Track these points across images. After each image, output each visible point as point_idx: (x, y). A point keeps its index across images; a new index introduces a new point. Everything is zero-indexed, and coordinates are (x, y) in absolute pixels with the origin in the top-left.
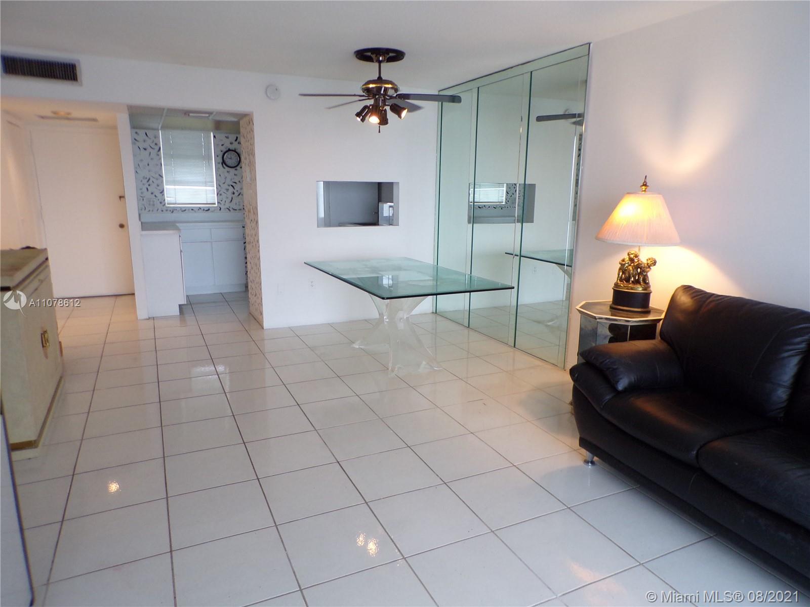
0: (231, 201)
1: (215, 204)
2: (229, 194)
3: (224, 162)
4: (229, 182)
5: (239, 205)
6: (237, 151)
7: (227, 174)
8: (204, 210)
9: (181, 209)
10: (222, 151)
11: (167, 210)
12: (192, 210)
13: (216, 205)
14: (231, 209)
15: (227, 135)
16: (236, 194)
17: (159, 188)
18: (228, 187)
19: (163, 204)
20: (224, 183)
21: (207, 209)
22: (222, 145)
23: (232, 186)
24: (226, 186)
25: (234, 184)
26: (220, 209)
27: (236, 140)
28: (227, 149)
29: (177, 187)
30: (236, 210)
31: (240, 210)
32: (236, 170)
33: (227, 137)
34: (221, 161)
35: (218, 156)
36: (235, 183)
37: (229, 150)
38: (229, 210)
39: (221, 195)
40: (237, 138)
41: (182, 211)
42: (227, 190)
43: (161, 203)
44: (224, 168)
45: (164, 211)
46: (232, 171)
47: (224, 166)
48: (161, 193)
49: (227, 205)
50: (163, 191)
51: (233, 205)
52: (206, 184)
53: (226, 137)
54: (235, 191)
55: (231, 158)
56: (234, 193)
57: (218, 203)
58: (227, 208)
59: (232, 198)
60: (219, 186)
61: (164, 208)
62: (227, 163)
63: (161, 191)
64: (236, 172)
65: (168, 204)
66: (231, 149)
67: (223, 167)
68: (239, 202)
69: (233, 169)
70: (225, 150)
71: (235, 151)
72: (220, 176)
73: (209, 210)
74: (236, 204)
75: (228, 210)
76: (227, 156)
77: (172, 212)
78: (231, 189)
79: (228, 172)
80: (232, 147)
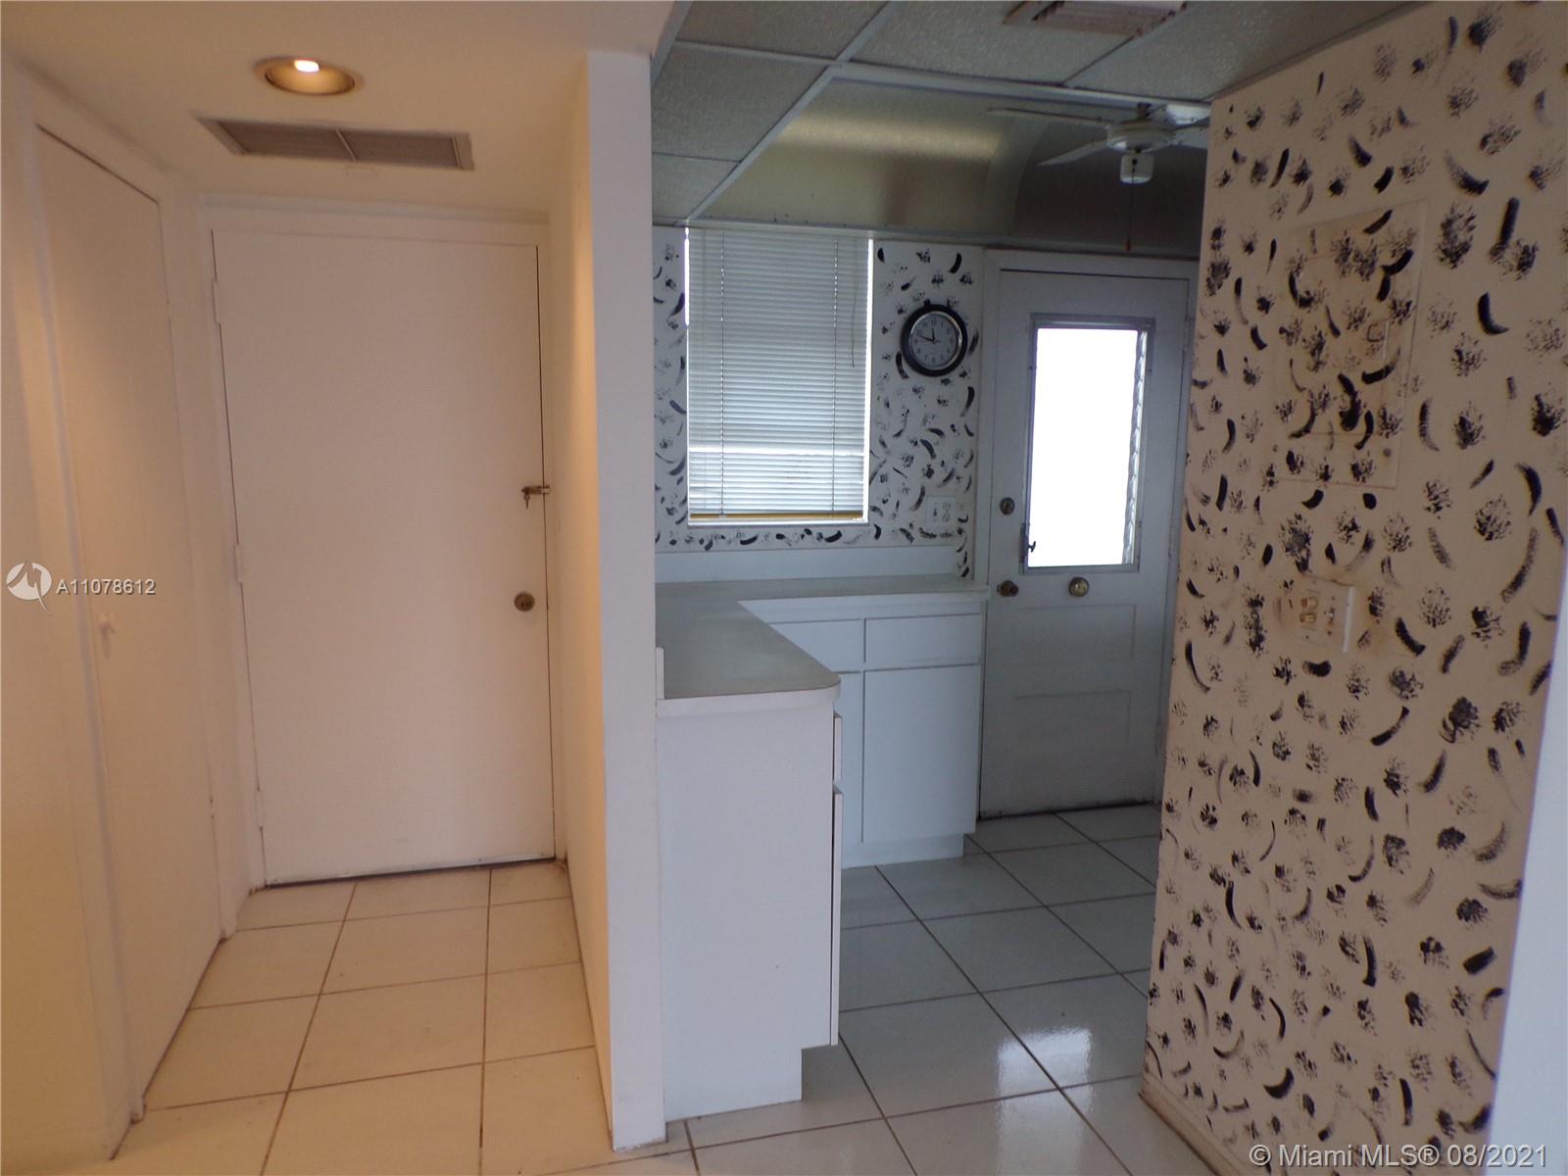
0: (920, 501)
1: (859, 514)
2: (915, 477)
3: (905, 358)
4: (916, 429)
5: (946, 519)
6: (955, 309)
7: (911, 400)
8: (820, 536)
9: (739, 535)
10: (900, 311)
11: (689, 541)
12: (780, 537)
13: (865, 519)
14: (915, 533)
15: (922, 248)
16: (940, 474)
17: (667, 454)
18: (911, 450)
19: (677, 517)
20: (898, 434)
21: (833, 533)
22: (905, 287)
23: (926, 444)
24: (903, 446)
25: (932, 438)
26: (877, 536)
27: (954, 270)
28: (921, 304)
29: (728, 449)
30: (933, 536)
31: (947, 535)
32: (946, 382)
33: (924, 257)
34: (894, 347)
35: (885, 330)
36: (939, 432)
37: (928, 307)
38: (908, 535)
39: (883, 479)
40: (959, 258)
41: (743, 543)
42: (909, 460)
43: (670, 511)
44: (905, 377)
45: (681, 543)
46: (932, 386)
47: (905, 367)
48: (673, 473)
49: (904, 519)
50: (682, 465)
51: (923, 519)
52: (833, 436)
53: (919, 255)
54: (935, 465)
55: (933, 340)
56: (929, 473)
57: (873, 509)
58: (903, 530)
59: (923, 493)
60: (880, 443)
61: (681, 533)
62: (921, 358)
63: (675, 466)
64: (944, 392)
65: (693, 515)
66: (933, 302)
67: (901, 372)
68: (947, 506)
69: (939, 379)
70: (911, 307)
71: (947, 309)
72: (888, 405)
73: (838, 536)
74: (935, 514)
75: (903, 537)
76: (919, 333)
77: (708, 548)
78: (921, 455)
79: (915, 391)
80: (937, 296)
